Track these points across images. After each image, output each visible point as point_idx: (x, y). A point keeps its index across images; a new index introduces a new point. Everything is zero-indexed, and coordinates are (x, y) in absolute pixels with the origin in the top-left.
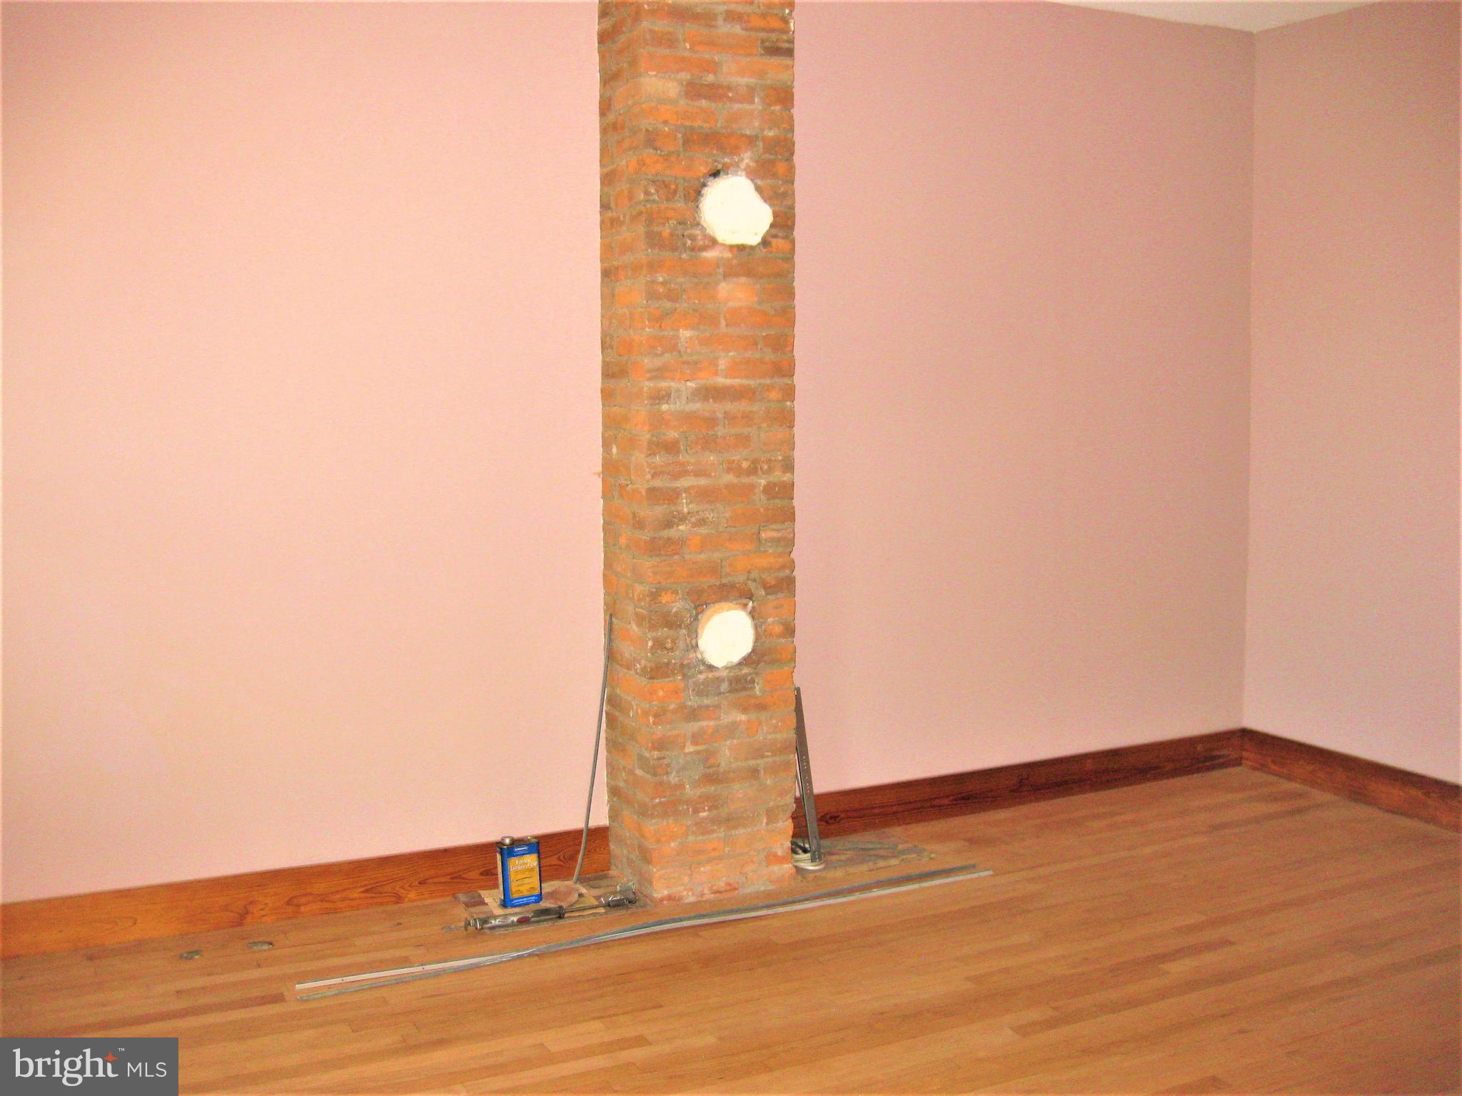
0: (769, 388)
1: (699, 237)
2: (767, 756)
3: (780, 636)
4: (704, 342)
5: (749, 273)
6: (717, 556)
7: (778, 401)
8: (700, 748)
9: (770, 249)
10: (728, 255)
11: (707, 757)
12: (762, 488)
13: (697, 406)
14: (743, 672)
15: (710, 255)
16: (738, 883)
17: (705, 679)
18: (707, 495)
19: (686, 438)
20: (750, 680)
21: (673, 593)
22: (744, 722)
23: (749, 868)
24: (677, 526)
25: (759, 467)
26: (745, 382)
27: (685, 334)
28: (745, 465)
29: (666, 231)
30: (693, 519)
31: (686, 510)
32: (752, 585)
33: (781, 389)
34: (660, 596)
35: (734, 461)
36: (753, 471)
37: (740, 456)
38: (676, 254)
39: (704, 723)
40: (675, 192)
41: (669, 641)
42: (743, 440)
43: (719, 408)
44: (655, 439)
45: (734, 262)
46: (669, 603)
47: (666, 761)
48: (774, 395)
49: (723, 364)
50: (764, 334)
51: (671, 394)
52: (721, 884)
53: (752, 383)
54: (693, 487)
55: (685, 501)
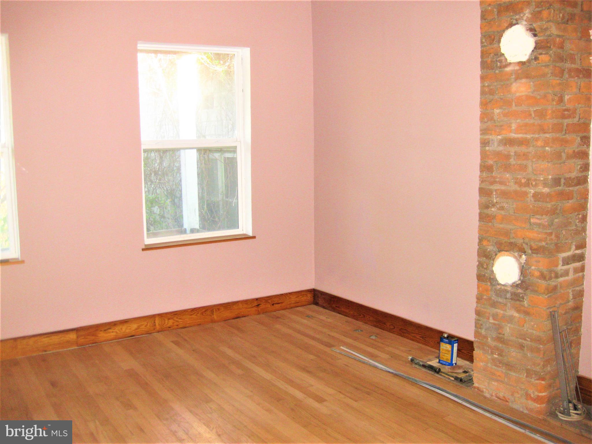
0: (537, 140)
1: (503, 61)
2: (528, 341)
3: (537, 278)
4: (506, 115)
5: (527, 77)
6: (509, 227)
7: (541, 147)
8: (496, 322)
9: (538, 62)
10: (517, 68)
11: (499, 328)
12: (532, 194)
13: (501, 148)
14: (519, 291)
15: (508, 69)
16: (509, 399)
17: (500, 288)
18: (504, 194)
19: (497, 164)
20: (521, 297)
21: (488, 241)
22: (517, 317)
23: (516, 395)
24: (491, 208)
25: (530, 183)
26: (524, 136)
27: (497, 111)
28: (523, 181)
29: (489, 60)
30: (498, 206)
31: (495, 201)
32: (525, 246)
33: (543, 140)
34: (482, 241)
35: (518, 178)
36: (528, 184)
37: (521, 176)
38: (494, 71)
39: (499, 311)
40: (493, 40)
41: (485, 264)
42: (523, 168)
43: (512, 150)
44: (483, 163)
45: (520, 72)
46: (486, 245)
47: (480, 322)
48: (540, 143)
49: (514, 126)
50: (535, 109)
51: (490, 142)
52: (501, 395)
53: (529, 136)
54: (498, 189)
55: (494, 196)
